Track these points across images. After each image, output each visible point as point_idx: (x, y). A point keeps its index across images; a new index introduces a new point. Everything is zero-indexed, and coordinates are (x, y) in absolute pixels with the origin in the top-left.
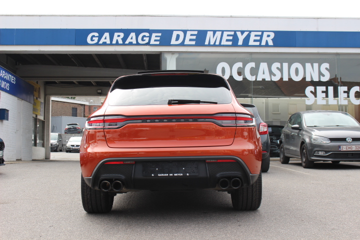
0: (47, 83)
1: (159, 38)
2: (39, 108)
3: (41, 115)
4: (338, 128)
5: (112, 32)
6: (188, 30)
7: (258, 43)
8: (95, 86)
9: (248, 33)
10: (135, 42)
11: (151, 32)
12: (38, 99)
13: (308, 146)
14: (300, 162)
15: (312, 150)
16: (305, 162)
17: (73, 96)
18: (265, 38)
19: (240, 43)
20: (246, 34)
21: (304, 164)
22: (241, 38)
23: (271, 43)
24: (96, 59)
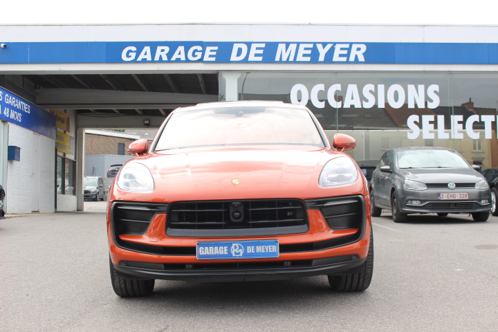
0: (79, 112)
1: (215, 53)
2: (67, 144)
3: (70, 153)
4: (440, 169)
5: (154, 46)
6: (253, 43)
7: (344, 59)
8: (141, 115)
9: (331, 45)
10: (183, 58)
11: (204, 45)
12: (67, 132)
13: (399, 193)
14: (390, 214)
15: (403, 199)
16: (395, 215)
17: (122, 129)
18: (354, 52)
19: (321, 58)
20: (329, 46)
21: (394, 217)
22: (323, 52)
23: (361, 59)
24: (138, 81)
